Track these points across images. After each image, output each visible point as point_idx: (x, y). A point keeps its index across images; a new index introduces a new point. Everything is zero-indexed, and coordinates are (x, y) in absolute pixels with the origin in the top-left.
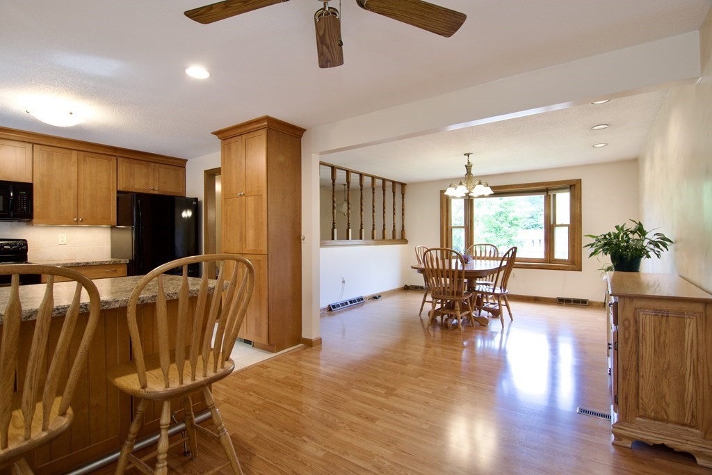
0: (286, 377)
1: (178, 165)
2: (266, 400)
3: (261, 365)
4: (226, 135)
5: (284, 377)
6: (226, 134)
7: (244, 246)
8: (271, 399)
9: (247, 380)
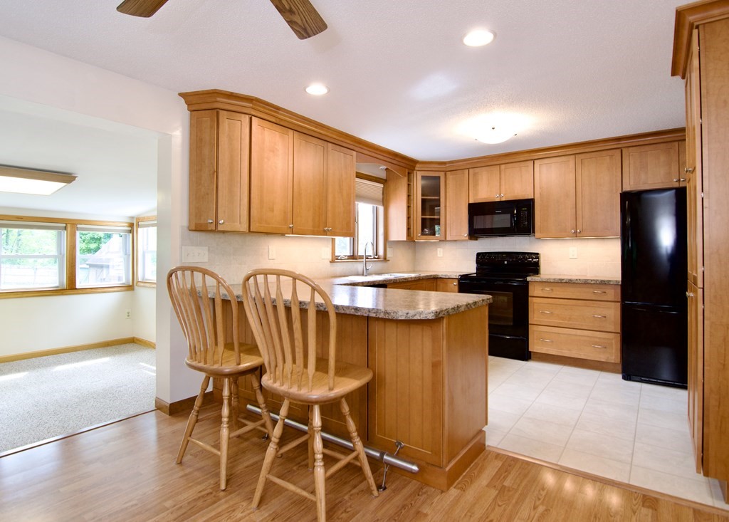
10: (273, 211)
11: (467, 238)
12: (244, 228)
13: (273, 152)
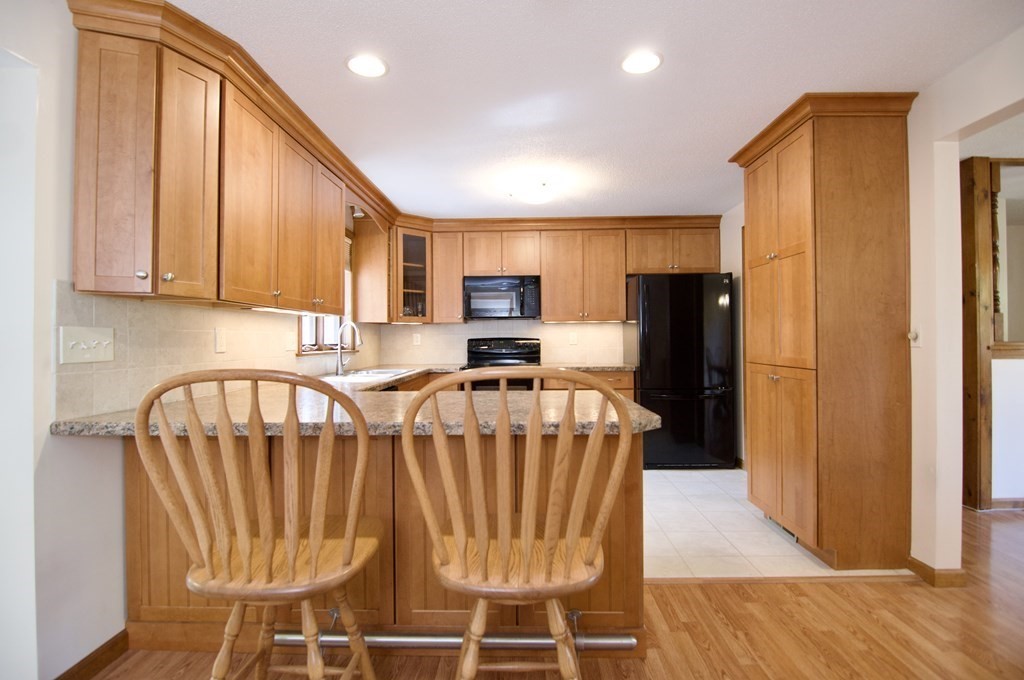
0: (831, 634)
1: (709, 225)
2: (760, 663)
3: (793, 586)
4: (748, 157)
5: (825, 629)
6: (749, 155)
7: (777, 351)
8: (769, 666)
9: (749, 605)
10: (253, 264)
11: (461, 320)
12: (210, 293)
13: (254, 155)
